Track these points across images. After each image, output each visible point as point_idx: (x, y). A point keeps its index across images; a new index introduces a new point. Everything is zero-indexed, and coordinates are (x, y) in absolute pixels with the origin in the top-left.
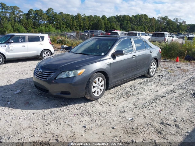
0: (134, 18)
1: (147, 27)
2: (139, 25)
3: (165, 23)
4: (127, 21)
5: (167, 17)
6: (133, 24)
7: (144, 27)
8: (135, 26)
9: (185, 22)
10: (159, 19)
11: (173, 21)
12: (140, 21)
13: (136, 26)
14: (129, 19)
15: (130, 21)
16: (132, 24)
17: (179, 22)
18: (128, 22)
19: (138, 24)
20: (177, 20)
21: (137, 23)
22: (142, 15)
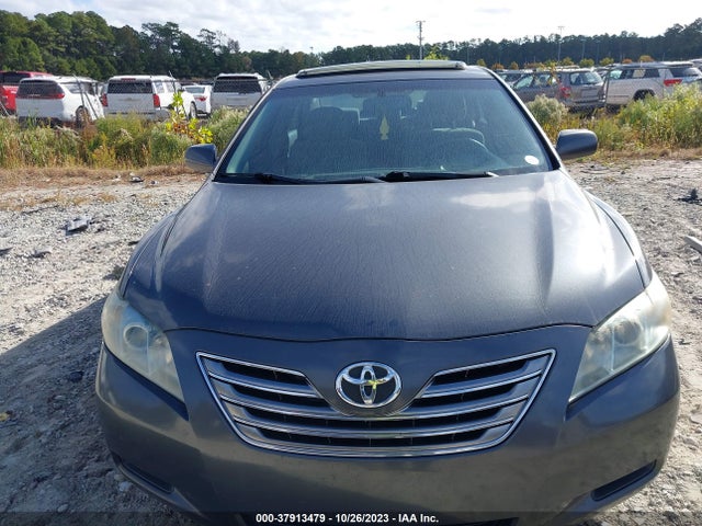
0: (47, 28)
1: (112, 63)
2: (78, 57)
3: (174, 47)
4: (19, 40)
5: (175, 25)
6: (49, 50)
7: (101, 63)
8: (60, 59)
9: (236, 45)
10: (149, 33)
11: (200, 40)
12: (79, 39)
13: (64, 61)
14: (26, 30)
15: (32, 36)
16: (46, 53)
17: (217, 43)
18: (24, 43)
19: (73, 49)
20: (210, 37)
21: (68, 49)
22: (78, 16)
